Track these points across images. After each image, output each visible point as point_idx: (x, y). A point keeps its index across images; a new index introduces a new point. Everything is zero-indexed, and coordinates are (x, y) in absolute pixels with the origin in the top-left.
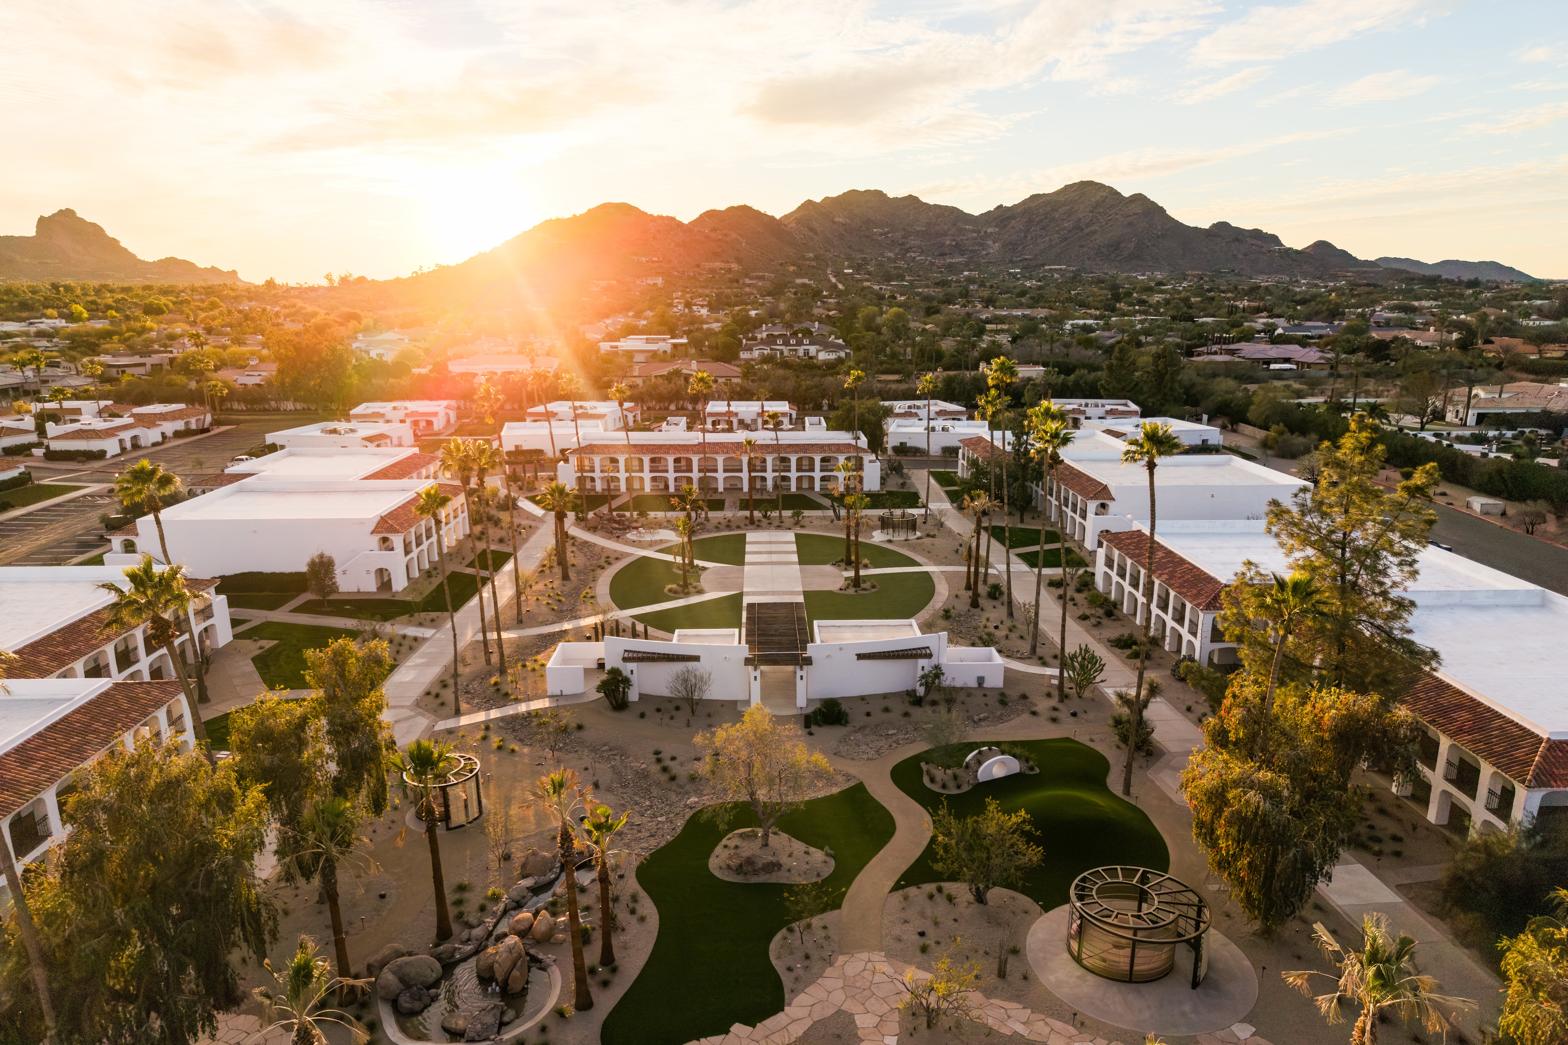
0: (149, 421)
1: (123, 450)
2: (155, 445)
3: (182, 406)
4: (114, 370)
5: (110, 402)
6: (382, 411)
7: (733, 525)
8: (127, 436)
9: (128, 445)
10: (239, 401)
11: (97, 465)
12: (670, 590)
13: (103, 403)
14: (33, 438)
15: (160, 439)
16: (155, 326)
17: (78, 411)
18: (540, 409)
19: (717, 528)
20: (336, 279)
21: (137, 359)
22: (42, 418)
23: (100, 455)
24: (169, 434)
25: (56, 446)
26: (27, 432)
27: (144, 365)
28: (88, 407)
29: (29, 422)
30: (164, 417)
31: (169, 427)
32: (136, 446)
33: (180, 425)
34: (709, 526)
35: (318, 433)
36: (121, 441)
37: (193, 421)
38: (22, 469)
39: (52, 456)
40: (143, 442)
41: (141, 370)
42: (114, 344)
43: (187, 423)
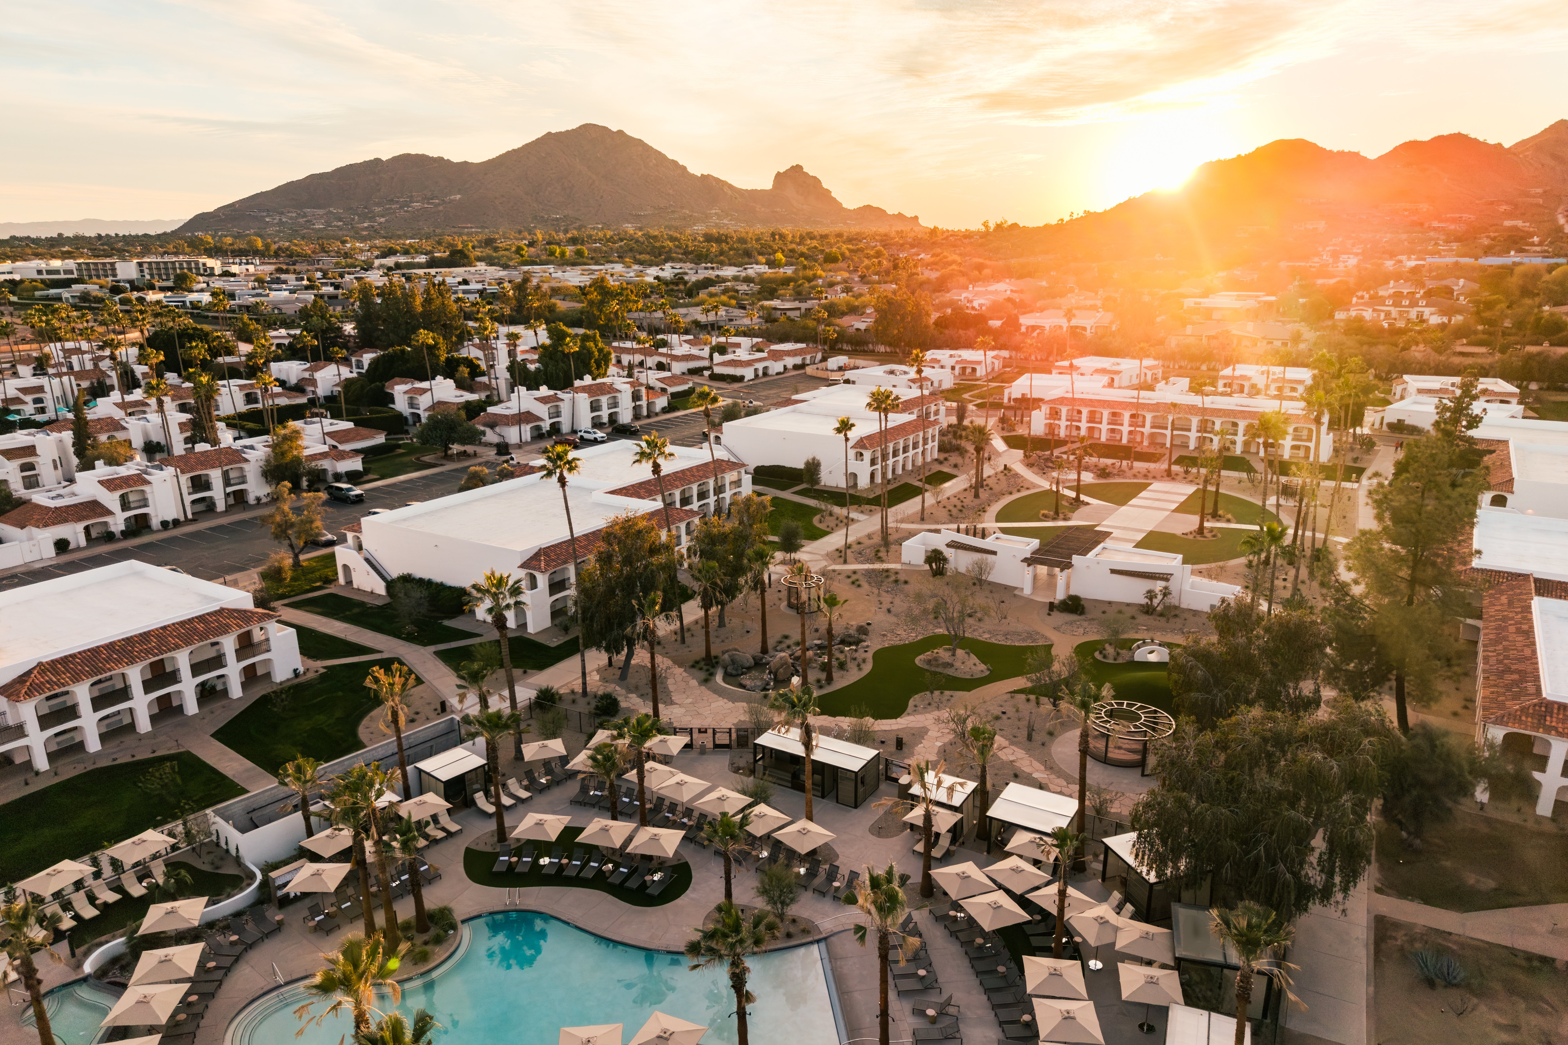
0: (776, 356)
1: (757, 376)
2: (778, 374)
3: (804, 345)
4: (779, 312)
5: (760, 340)
6: (938, 358)
7: (1150, 475)
8: (760, 366)
9: (760, 373)
10: (847, 343)
11: (736, 386)
12: (1043, 515)
13: (755, 340)
14: (706, 363)
15: (782, 370)
16: (824, 274)
17: (738, 345)
18: (1066, 363)
19: (1135, 476)
20: (992, 226)
21: (796, 304)
22: (713, 350)
23: (741, 379)
24: (790, 366)
25: (718, 370)
26: (703, 358)
27: (799, 309)
28: (745, 342)
29: (706, 352)
30: (789, 353)
31: (790, 361)
32: (765, 374)
33: (798, 360)
34: (1129, 473)
35: (881, 373)
36: (756, 370)
37: (808, 357)
38: (690, 385)
39: (714, 377)
40: (771, 372)
41: (797, 313)
42: (788, 291)
43: (804, 359)
